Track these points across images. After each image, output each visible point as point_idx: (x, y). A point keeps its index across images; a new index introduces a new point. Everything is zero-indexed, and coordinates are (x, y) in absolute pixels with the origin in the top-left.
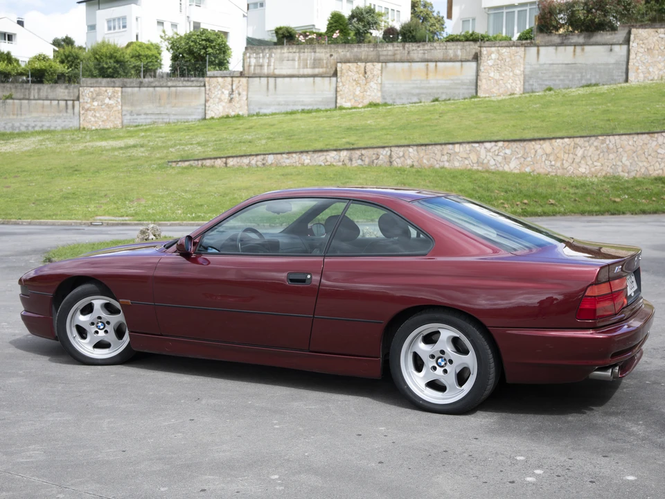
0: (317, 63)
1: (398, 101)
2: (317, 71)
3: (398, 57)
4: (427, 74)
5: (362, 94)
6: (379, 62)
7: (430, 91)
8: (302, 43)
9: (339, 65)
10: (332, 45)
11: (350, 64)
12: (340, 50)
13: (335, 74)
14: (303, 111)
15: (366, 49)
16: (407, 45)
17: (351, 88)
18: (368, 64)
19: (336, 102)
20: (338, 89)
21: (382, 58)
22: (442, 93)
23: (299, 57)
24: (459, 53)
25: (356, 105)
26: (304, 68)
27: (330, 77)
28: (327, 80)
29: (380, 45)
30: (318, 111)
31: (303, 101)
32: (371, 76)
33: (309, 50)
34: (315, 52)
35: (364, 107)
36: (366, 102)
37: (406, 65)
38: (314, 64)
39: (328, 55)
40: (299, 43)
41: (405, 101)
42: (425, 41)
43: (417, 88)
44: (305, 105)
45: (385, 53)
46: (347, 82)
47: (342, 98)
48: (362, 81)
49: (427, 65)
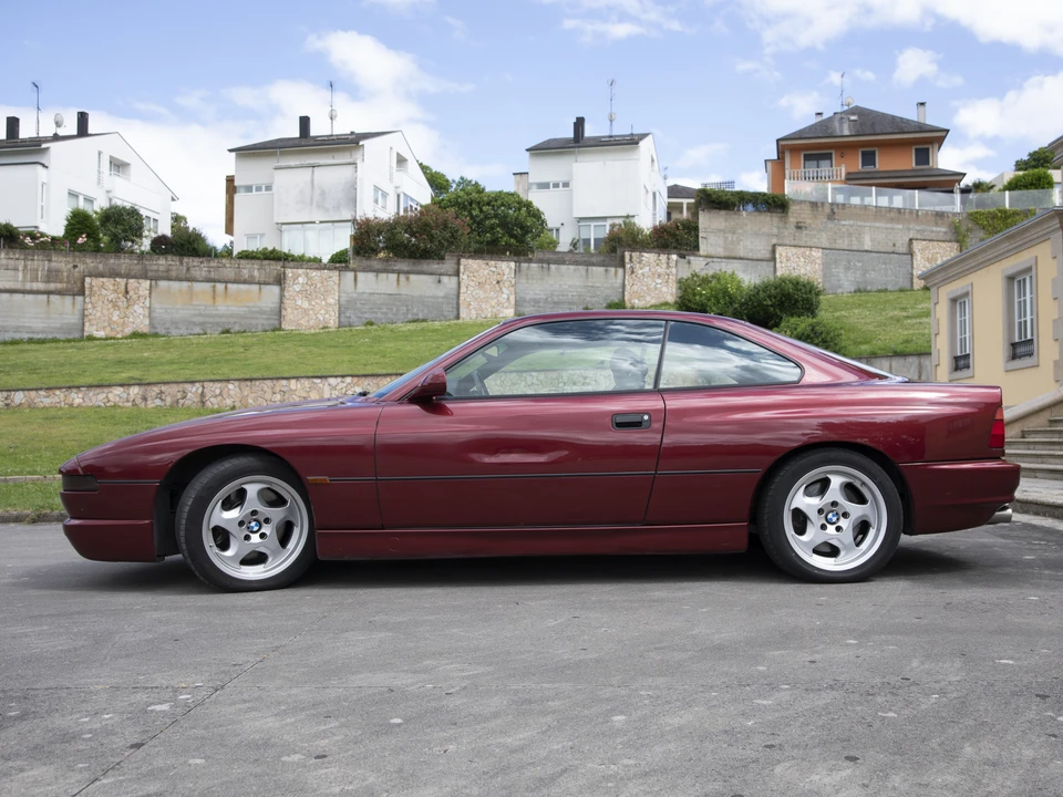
0: (52, 275)
1: (174, 332)
2: (52, 286)
3: (174, 274)
4: (214, 298)
5: (122, 321)
6: (146, 278)
7: (218, 320)
8: (30, 248)
9: (88, 280)
10: (77, 254)
11: (105, 280)
12: (88, 261)
13: (82, 292)
14: (31, 341)
15: (127, 261)
16: (186, 260)
17: (105, 312)
18: (131, 281)
19: (83, 330)
20: (86, 313)
21: (150, 274)
22: (235, 323)
23: (25, 267)
24: (256, 273)
25: (113, 334)
26: (32, 281)
27: (74, 295)
28: (68, 299)
29: (148, 256)
30: (55, 340)
31: (30, 327)
32: (135, 297)
33: (41, 257)
34: (50, 261)
35: (126, 338)
36: (128, 331)
37: (185, 284)
38: (48, 276)
39: (70, 266)
40: (24, 247)
41: (183, 331)
42: (209, 256)
43: (200, 315)
44: (33, 333)
45: (155, 268)
46: (100, 303)
47: (92, 325)
48: (122, 303)
49: (214, 287)
